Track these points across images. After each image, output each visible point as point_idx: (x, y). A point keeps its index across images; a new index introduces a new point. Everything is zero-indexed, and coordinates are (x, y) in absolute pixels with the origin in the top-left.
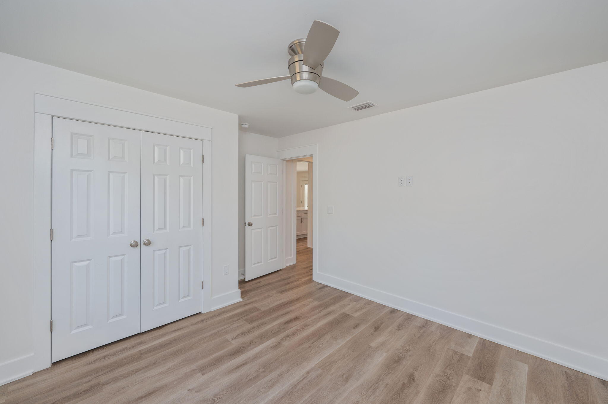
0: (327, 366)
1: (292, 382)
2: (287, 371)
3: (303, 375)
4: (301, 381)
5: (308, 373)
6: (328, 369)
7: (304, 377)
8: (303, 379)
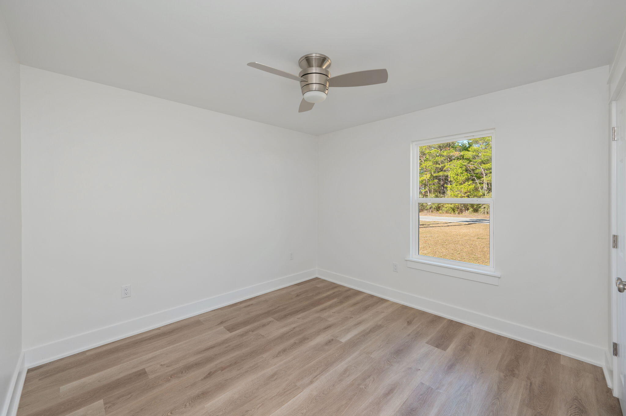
0: (289, 390)
1: (328, 374)
2: (334, 384)
3: (317, 379)
4: (319, 374)
5: (311, 382)
6: (290, 386)
7: (317, 378)
8: (316, 376)
